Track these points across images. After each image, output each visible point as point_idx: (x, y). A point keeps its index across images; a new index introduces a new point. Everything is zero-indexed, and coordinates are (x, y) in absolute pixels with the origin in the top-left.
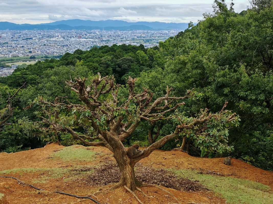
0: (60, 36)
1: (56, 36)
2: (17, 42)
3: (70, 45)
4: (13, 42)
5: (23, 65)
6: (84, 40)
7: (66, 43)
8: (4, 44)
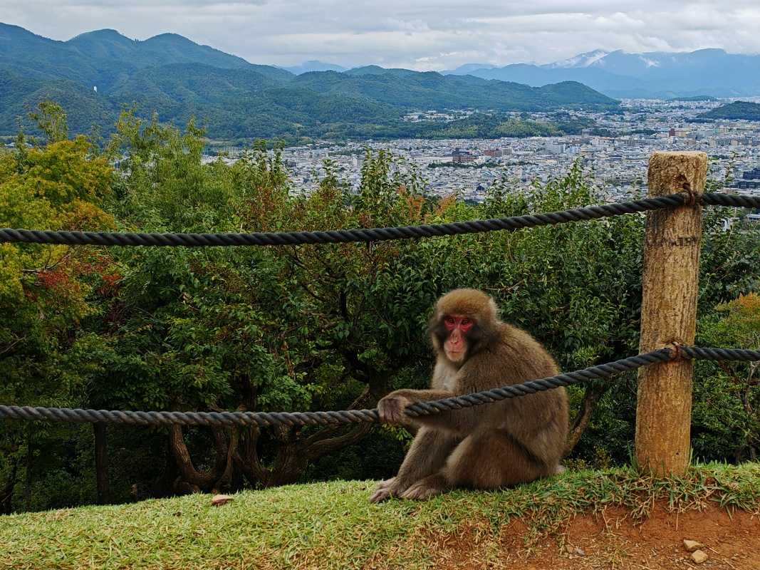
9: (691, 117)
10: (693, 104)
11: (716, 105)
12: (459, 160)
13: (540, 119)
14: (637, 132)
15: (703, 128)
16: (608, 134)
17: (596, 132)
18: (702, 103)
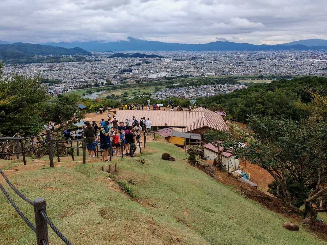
0: (293, 57)
1: (288, 57)
2: (252, 62)
3: (301, 66)
4: (248, 62)
5: (250, 83)
6: (318, 61)
7: (297, 64)
8: (240, 63)
9: (108, 56)
10: (108, 53)
11: (113, 53)
12: (51, 69)
13: (71, 57)
14: (96, 61)
15: (111, 60)
16: (89, 61)
17: (86, 61)
18: (110, 53)
